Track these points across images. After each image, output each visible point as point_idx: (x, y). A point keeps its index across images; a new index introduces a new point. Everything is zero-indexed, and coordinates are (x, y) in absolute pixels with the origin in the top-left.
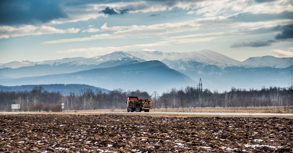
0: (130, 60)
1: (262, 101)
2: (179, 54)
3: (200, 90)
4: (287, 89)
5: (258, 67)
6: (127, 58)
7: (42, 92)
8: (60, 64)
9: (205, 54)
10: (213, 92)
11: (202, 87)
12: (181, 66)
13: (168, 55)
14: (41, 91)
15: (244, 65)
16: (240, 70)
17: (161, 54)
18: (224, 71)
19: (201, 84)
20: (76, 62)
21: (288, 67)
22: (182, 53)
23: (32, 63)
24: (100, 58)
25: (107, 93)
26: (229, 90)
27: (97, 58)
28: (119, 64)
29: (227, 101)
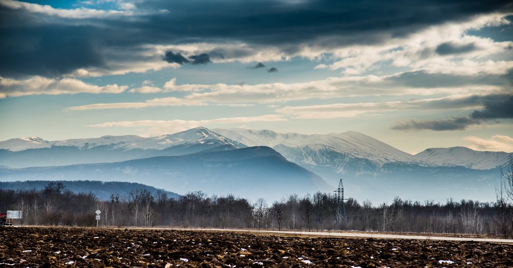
0: (218, 143)
1: (447, 224)
2: (305, 137)
3: (339, 199)
4: (492, 206)
5: (441, 165)
6: (213, 140)
7: (62, 193)
8: (96, 146)
9: (350, 138)
10: (362, 205)
11: (343, 194)
12: (307, 158)
13: (286, 138)
14: (60, 192)
15: (418, 161)
16: (410, 170)
17: (273, 135)
18: (382, 170)
19: (341, 190)
20: (124, 143)
21: (494, 169)
22: (311, 136)
23: (47, 142)
24: (166, 138)
25: (177, 199)
26: (390, 203)
27: (160, 138)
28: (200, 150)
29: (386, 220)
